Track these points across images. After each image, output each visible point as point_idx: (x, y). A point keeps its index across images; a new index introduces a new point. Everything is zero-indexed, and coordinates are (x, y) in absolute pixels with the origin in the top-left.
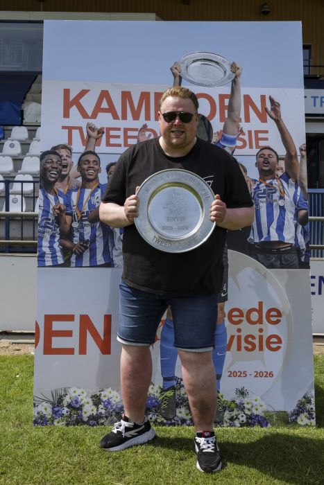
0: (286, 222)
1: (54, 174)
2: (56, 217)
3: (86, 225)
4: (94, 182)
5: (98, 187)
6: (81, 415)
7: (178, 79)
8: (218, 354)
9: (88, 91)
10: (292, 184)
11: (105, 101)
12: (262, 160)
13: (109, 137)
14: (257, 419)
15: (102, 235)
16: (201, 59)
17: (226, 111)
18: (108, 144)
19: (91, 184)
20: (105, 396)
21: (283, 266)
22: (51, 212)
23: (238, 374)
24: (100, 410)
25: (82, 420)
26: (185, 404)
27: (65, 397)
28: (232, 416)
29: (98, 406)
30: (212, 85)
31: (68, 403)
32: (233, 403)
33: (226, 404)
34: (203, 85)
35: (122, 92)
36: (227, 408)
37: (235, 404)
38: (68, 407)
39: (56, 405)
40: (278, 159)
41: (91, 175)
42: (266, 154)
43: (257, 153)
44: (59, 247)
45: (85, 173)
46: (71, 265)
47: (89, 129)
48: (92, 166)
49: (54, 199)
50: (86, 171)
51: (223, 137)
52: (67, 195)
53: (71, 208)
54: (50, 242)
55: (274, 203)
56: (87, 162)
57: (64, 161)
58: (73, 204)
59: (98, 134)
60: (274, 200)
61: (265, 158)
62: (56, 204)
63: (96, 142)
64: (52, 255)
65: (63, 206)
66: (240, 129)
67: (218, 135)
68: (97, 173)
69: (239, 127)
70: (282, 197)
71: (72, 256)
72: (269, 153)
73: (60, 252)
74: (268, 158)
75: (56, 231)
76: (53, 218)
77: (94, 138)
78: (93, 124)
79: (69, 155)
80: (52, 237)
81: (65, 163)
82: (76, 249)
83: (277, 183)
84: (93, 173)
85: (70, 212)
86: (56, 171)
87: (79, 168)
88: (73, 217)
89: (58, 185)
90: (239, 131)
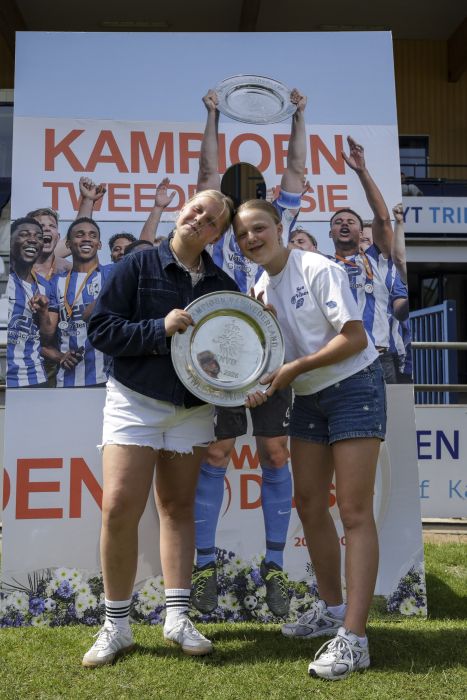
0: (376, 317)
1: (32, 252)
2: (34, 314)
3: (79, 326)
4: (91, 262)
5: (98, 270)
6: (74, 610)
7: (213, 113)
8: (279, 512)
9: (82, 131)
10: (384, 262)
11: (106, 145)
12: (339, 227)
13: (112, 197)
16: (247, 86)
17: (285, 159)
18: (112, 208)
19: (87, 265)
22: (27, 307)
25: (74, 616)
26: (231, 589)
27: (49, 582)
28: (301, 605)
29: (99, 595)
30: (264, 121)
31: (53, 592)
32: (303, 585)
33: (292, 587)
34: (251, 121)
35: (132, 133)
36: (294, 593)
37: (306, 586)
38: (52, 597)
39: (35, 595)
40: (363, 226)
41: (86, 253)
42: (344, 220)
43: (331, 218)
44: (38, 358)
45: (77, 250)
46: (57, 384)
47: (84, 186)
48: (88, 239)
49: (32, 288)
50: (78, 246)
51: (281, 195)
52: (52, 282)
53: (56, 301)
54: (25, 351)
55: (357, 289)
56: (81, 234)
57: (46, 232)
58: (60, 294)
59: (97, 193)
60: (358, 285)
61: (343, 225)
62: (34, 295)
63: (93, 205)
64: (29, 370)
65: (46, 298)
66: (305, 184)
67: (274, 192)
68: (96, 249)
69: (304, 180)
70: (370, 280)
71: (59, 372)
72: (348, 218)
73: (40, 366)
74: (348, 225)
75: (35, 334)
76: (30, 316)
77: (91, 199)
78: (90, 178)
79: (54, 224)
80: (29, 343)
81: (47, 236)
82: (65, 361)
83: (361, 260)
84: (89, 249)
85: (55, 307)
86: (34, 248)
87: (68, 243)
88: (60, 313)
89: (37, 268)
90: (304, 186)
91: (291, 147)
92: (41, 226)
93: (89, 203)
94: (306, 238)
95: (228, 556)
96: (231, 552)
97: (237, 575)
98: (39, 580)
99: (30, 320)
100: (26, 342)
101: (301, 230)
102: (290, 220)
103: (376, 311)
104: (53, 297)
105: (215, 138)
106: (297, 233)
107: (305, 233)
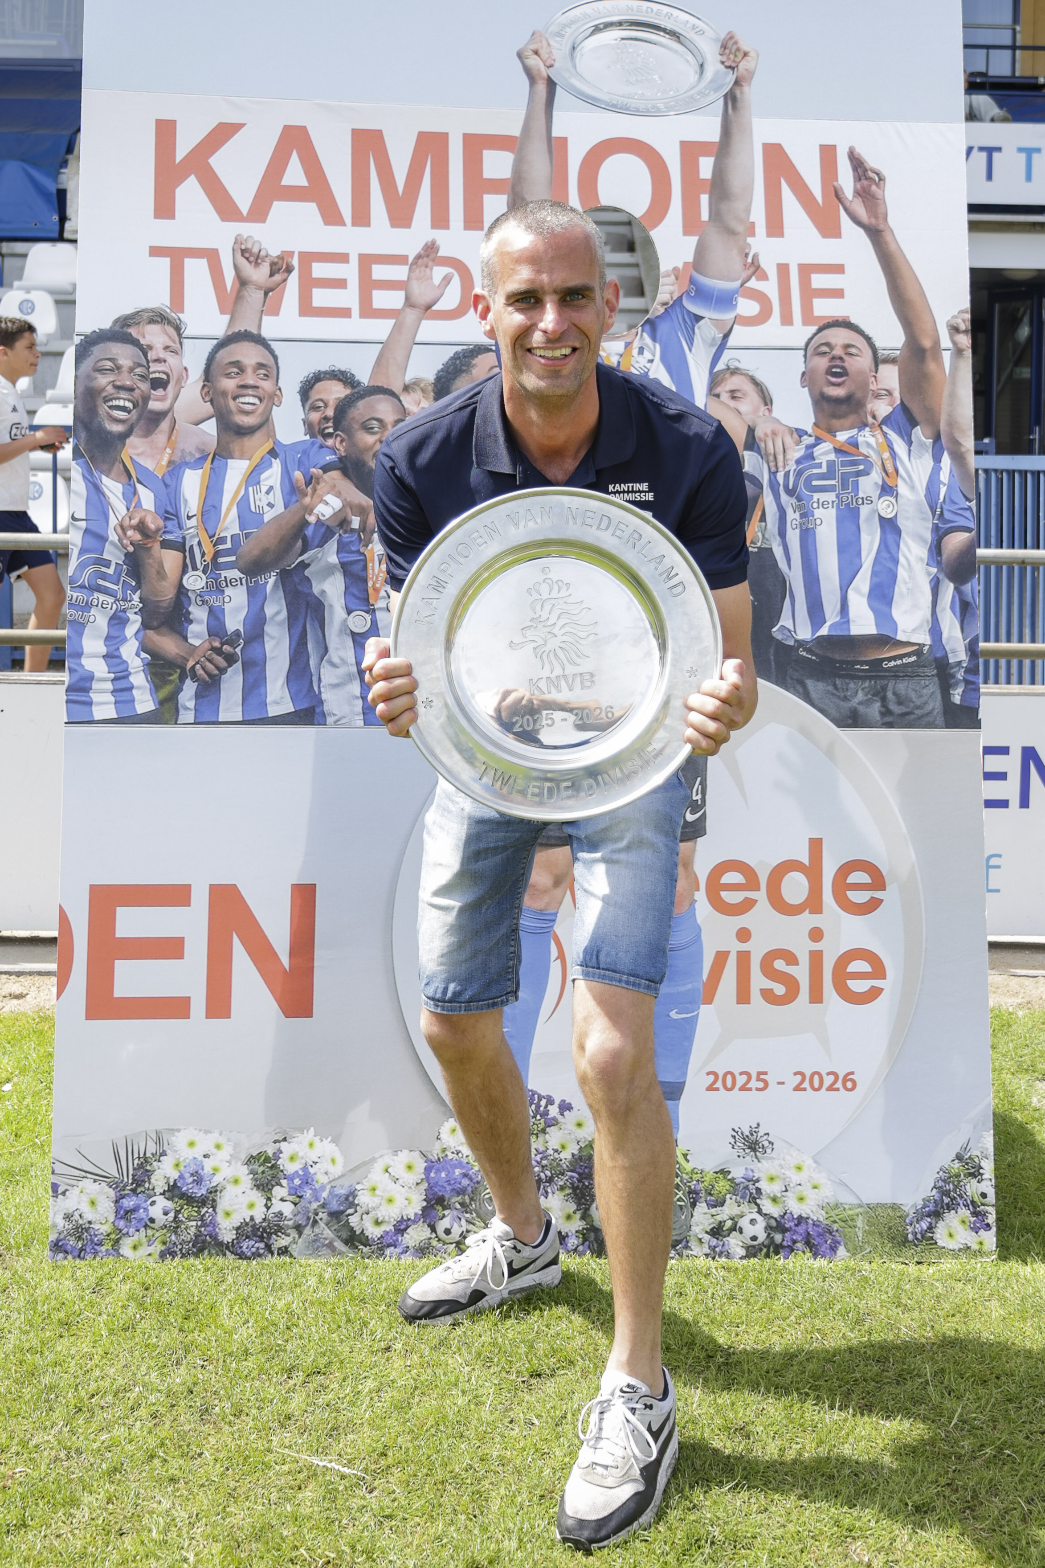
0: (902, 573)
1: (123, 409)
2: (127, 555)
3: (230, 583)
4: (258, 436)
5: (273, 453)
6: (214, 1224)
7: (542, 88)
8: (673, 1014)
9: (237, 127)
10: (922, 445)
11: (295, 160)
12: (822, 363)
13: (308, 284)
14: (801, 1229)
15: (284, 614)
16: (620, 23)
17: (705, 199)
18: (307, 309)
19: (249, 442)
20: (292, 1159)
21: (890, 721)
22: (113, 537)
23: (741, 1080)
24: (277, 1206)
25: (214, 1237)
26: (561, 1183)
27: (159, 1161)
28: (717, 1222)
29: (270, 1190)
30: (659, 110)
31: (168, 1183)
32: (721, 1176)
33: (698, 1181)
34: (628, 109)
35: (354, 131)
36: (703, 1194)
37: (729, 1180)
38: (167, 1194)
39: (128, 1188)
40: (877, 361)
41: (247, 413)
42: (836, 345)
43: (806, 340)
44: (138, 655)
45: (227, 406)
46: (180, 717)
47: (243, 255)
48: (251, 382)
49: (123, 494)
50: (230, 397)
51: (694, 285)
52: (168, 481)
53: (179, 524)
54: (108, 638)
55: (861, 507)
56: (235, 370)
57: (157, 364)
58: (188, 509)
59: (272, 275)
60: (862, 498)
61: (833, 358)
62: (128, 509)
63: (264, 302)
64: (115, 682)
65: (155, 518)
66: (750, 260)
67: (677, 279)
68: (270, 404)
69: (747, 251)
70: (891, 487)
71: (184, 687)
72: (847, 342)
73: (142, 674)
74: (846, 358)
75: (130, 601)
76: (120, 559)
77: (259, 288)
78: (256, 238)
79: (173, 345)
80: (116, 622)
81: (159, 372)
82: (197, 663)
83: (872, 441)
84: (254, 404)
85: (177, 537)
86: (129, 400)
87: (206, 389)
88: (187, 554)
89: (135, 447)
90: (748, 266)
91: (719, 172)
92: (144, 350)
93: (255, 297)
94: (749, 388)
95: (558, 1110)
96: (564, 1101)
97: (576, 1152)
98: (136, 1155)
99: (120, 567)
100: (111, 619)
101: (737, 369)
102: (712, 345)
103: (902, 559)
104: (172, 515)
105: (544, 147)
106: (727, 376)
107: (746, 375)
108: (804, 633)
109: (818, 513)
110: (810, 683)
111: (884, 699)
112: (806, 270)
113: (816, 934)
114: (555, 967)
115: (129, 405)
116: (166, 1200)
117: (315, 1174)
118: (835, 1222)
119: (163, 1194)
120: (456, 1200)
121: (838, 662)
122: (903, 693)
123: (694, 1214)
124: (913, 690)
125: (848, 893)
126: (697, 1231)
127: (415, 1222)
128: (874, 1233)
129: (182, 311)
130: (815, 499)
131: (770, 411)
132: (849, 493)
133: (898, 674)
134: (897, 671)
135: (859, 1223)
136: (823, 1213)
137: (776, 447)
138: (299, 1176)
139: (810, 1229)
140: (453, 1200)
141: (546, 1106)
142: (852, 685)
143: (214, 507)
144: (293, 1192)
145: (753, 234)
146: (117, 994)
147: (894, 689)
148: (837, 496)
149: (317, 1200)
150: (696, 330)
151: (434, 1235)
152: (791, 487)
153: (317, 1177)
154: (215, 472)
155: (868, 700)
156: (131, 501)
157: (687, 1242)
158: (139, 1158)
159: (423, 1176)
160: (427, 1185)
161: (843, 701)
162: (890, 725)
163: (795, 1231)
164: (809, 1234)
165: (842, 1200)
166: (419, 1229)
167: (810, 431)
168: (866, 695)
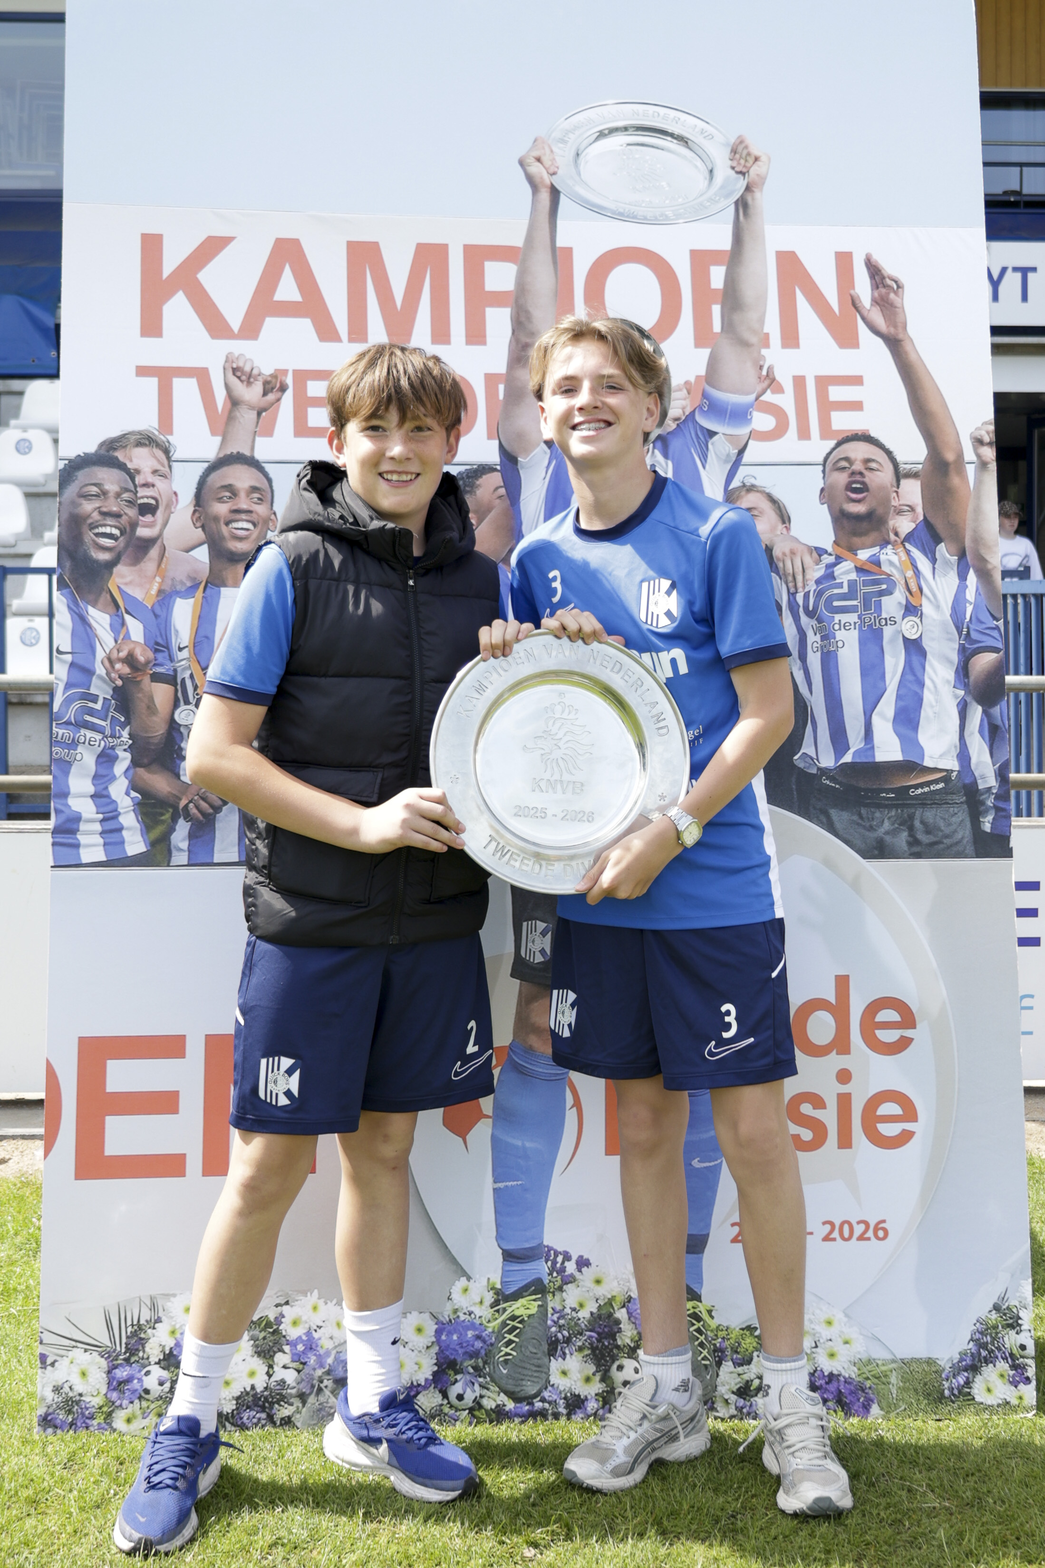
0: (928, 696)
1: (110, 536)
2: (116, 689)
7: (545, 197)
8: (695, 1163)
9: (227, 241)
10: (947, 563)
11: (288, 274)
13: (303, 403)
14: (832, 1387)
16: (626, 129)
18: (302, 429)
20: (295, 1323)
21: (918, 851)
22: (100, 670)
24: (279, 1374)
26: (580, 1344)
27: (154, 1328)
28: (744, 1382)
29: (272, 1357)
30: (667, 217)
31: (163, 1351)
32: (748, 1333)
33: (723, 1338)
34: (635, 217)
35: (349, 244)
36: (728, 1352)
37: (756, 1337)
38: (162, 1364)
39: (121, 1357)
40: (899, 475)
41: (240, 539)
42: (856, 460)
43: (824, 455)
44: (127, 794)
45: (219, 532)
46: (173, 858)
47: (234, 374)
48: (244, 506)
49: (111, 625)
50: (222, 523)
51: (707, 399)
52: (158, 611)
53: (170, 656)
54: (96, 777)
55: (884, 628)
56: (228, 494)
57: (145, 489)
58: (179, 640)
59: (265, 394)
60: (886, 619)
61: (853, 473)
62: (116, 641)
63: (258, 423)
64: (104, 823)
65: (144, 650)
66: (764, 372)
67: (689, 393)
68: (265, 530)
69: (761, 363)
70: (915, 607)
71: (177, 827)
72: (867, 456)
73: (132, 814)
74: (866, 472)
75: (119, 738)
76: (107, 693)
77: (252, 408)
78: (248, 357)
79: (162, 469)
80: (104, 759)
81: (147, 497)
82: (190, 802)
83: (895, 559)
84: (247, 530)
85: (168, 670)
86: (116, 527)
87: (197, 515)
88: (179, 687)
89: (123, 576)
90: (763, 378)
91: (731, 281)
92: (132, 475)
93: (247, 417)
94: (765, 505)
95: (575, 1266)
96: (581, 1257)
97: (595, 1310)
98: (129, 1323)
99: (108, 702)
100: (99, 756)
101: (753, 486)
102: (726, 461)
103: (927, 682)
104: (163, 646)
105: (549, 257)
106: (743, 493)
107: (763, 492)
108: (827, 761)
109: (840, 635)
110: (834, 813)
111: (911, 829)
112: (823, 382)
113: (844, 1076)
114: (571, 1116)
115: (116, 532)
116: (161, 1370)
117: (320, 1339)
118: (868, 1378)
119: (158, 1363)
120: (468, 1364)
121: (864, 790)
122: (931, 821)
123: (721, 1373)
124: (942, 818)
125: (877, 1032)
126: (723, 1392)
127: (425, 1388)
128: (909, 1389)
129: (171, 433)
130: (837, 621)
131: (788, 529)
132: (871, 614)
133: (926, 801)
134: (925, 799)
135: (893, 1380)
136: (855, 1369)
137: (795, 567)
138: (302, 1341)
139: (842, 1387)
140: (465, 1364)
141: (563, 1263)
142: (878, 815)
143: (207, 637)
144: (296, 1358)
145: (767, 346)
146: (108, 1152)
147: (921, 817)
148: (859, 617)
149: (322, 1366)
150: (710, 446)
151: (445, 1402)
152: (811, 608)
153: (321, 1342)
154: (207, 601)
155: (894, 830)
156: (119, 633)
157: (713, 1403)
158: (133, 1325)
159: (434, 1339)
160: (437, 1348)
161: (869, 830)
162: (918, 856)
163: (826, 1389)
164: (840, 1391)
165: (874, 1356)
166: (430, 1395)
167: (830, 550)
168: (893, 824)
